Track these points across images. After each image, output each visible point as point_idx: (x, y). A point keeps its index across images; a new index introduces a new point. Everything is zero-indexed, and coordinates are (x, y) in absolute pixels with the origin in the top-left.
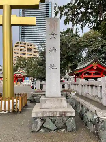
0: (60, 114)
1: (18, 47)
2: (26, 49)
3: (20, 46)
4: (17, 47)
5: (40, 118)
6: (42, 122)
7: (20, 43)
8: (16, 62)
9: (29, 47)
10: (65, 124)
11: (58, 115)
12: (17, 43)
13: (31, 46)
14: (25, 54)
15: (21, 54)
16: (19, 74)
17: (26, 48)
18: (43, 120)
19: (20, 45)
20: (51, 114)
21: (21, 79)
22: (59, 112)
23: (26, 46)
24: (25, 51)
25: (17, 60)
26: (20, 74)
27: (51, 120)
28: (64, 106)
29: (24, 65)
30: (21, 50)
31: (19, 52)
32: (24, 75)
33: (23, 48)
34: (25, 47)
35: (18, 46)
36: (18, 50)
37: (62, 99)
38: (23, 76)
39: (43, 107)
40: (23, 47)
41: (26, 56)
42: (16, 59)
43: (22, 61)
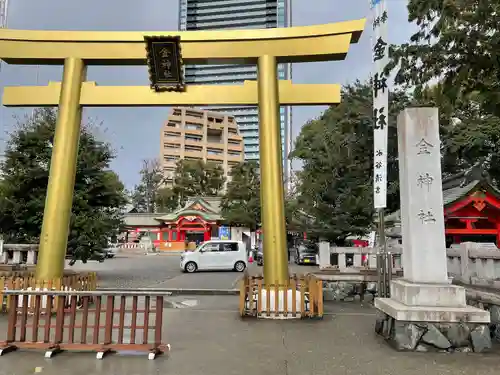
0: (457, 318)
1: (177, 126)
2: (204, 132)
3: (183, 123)
4: (174, 125)
5: (415, 323)
6: (421, 333)
7: (184, 112)
8: (172, 175)
9: (215, 126)
10: (470, 338)
11: (453, 320)
12: (174, 114)
13: (219, 121)
14: (200, 148)
15: (187, 147)
16: (194, 218)
17: (205, 128)
18: (423, 327)
19: (184, 118)
20: (438, 315)
21: (197, 231)
22: (455, 313)
23: (204, 121)
24: (198, 138)
25: (178, 170)
26: (197, 215)
27: (439, 329)
28: (461, 302)
29: (199, 186)
30: (188, 136)
31: (182, 140)
32: (208, 221)
33: (192, 129)
34: (200, 126)
35: (179, 122)
36: (178, 134)
37: (454, 289)
38: (205, 222)
39: (414, 303)
40: (195, 124)
41: (205, 155)
42: (172, 164)
43: (193, 172)
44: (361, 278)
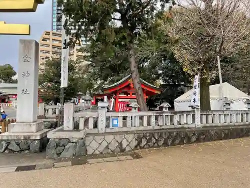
0: (24, 138)
1: (48, 41)
3: (51, 40)
4: (46, 41)
5: (5, 140)
6: (7, 145)
7: (51, 34)
8: (43, 67)
10: (29, 146)
11: (22, 139)
12: (46, 34)
15: (54, 53)
18: (8, 142)
19: (51, 37)
20: (15, 137)
22: (24, 135)
24: (59, 48)
27: (16, 143)
28: (33, 130)
30: (53, 45)
31: (50, 49)
33: (56, 43)
34: (60, 41)
35: (49, 39)
36: (48, 45)
40: (57, 40)
42: (44, 61)
44: (55, 120)
